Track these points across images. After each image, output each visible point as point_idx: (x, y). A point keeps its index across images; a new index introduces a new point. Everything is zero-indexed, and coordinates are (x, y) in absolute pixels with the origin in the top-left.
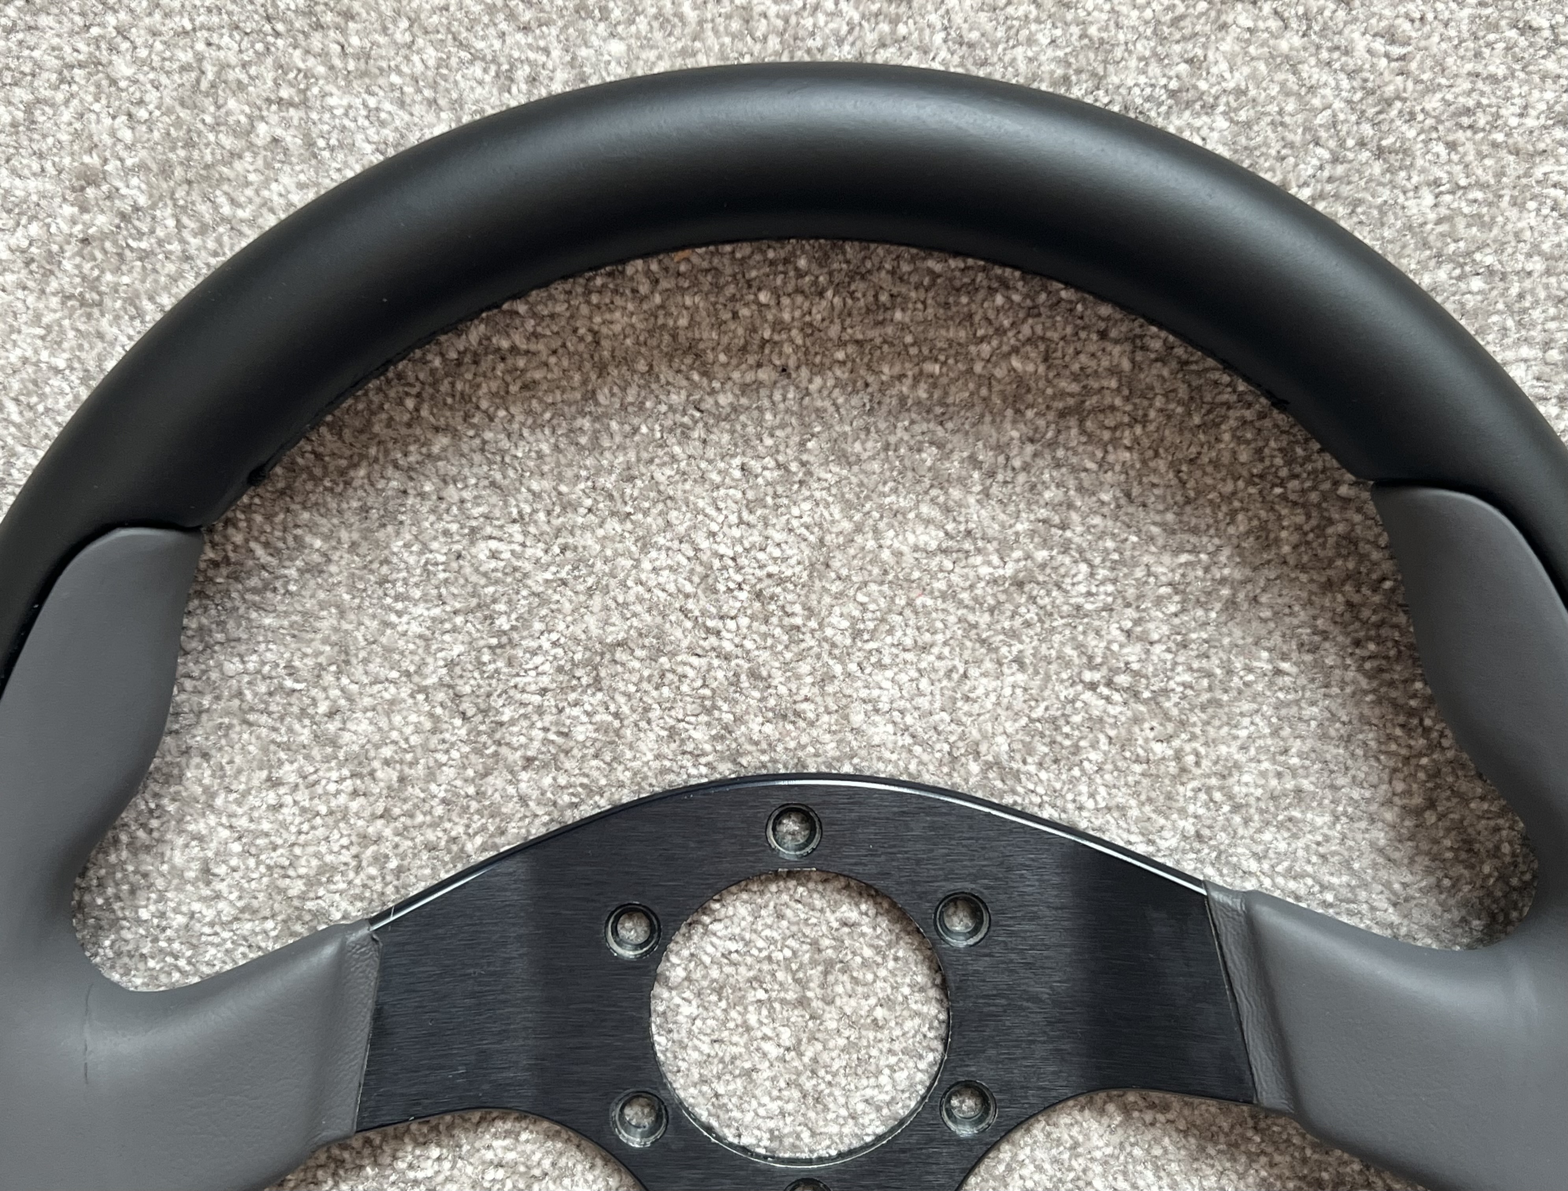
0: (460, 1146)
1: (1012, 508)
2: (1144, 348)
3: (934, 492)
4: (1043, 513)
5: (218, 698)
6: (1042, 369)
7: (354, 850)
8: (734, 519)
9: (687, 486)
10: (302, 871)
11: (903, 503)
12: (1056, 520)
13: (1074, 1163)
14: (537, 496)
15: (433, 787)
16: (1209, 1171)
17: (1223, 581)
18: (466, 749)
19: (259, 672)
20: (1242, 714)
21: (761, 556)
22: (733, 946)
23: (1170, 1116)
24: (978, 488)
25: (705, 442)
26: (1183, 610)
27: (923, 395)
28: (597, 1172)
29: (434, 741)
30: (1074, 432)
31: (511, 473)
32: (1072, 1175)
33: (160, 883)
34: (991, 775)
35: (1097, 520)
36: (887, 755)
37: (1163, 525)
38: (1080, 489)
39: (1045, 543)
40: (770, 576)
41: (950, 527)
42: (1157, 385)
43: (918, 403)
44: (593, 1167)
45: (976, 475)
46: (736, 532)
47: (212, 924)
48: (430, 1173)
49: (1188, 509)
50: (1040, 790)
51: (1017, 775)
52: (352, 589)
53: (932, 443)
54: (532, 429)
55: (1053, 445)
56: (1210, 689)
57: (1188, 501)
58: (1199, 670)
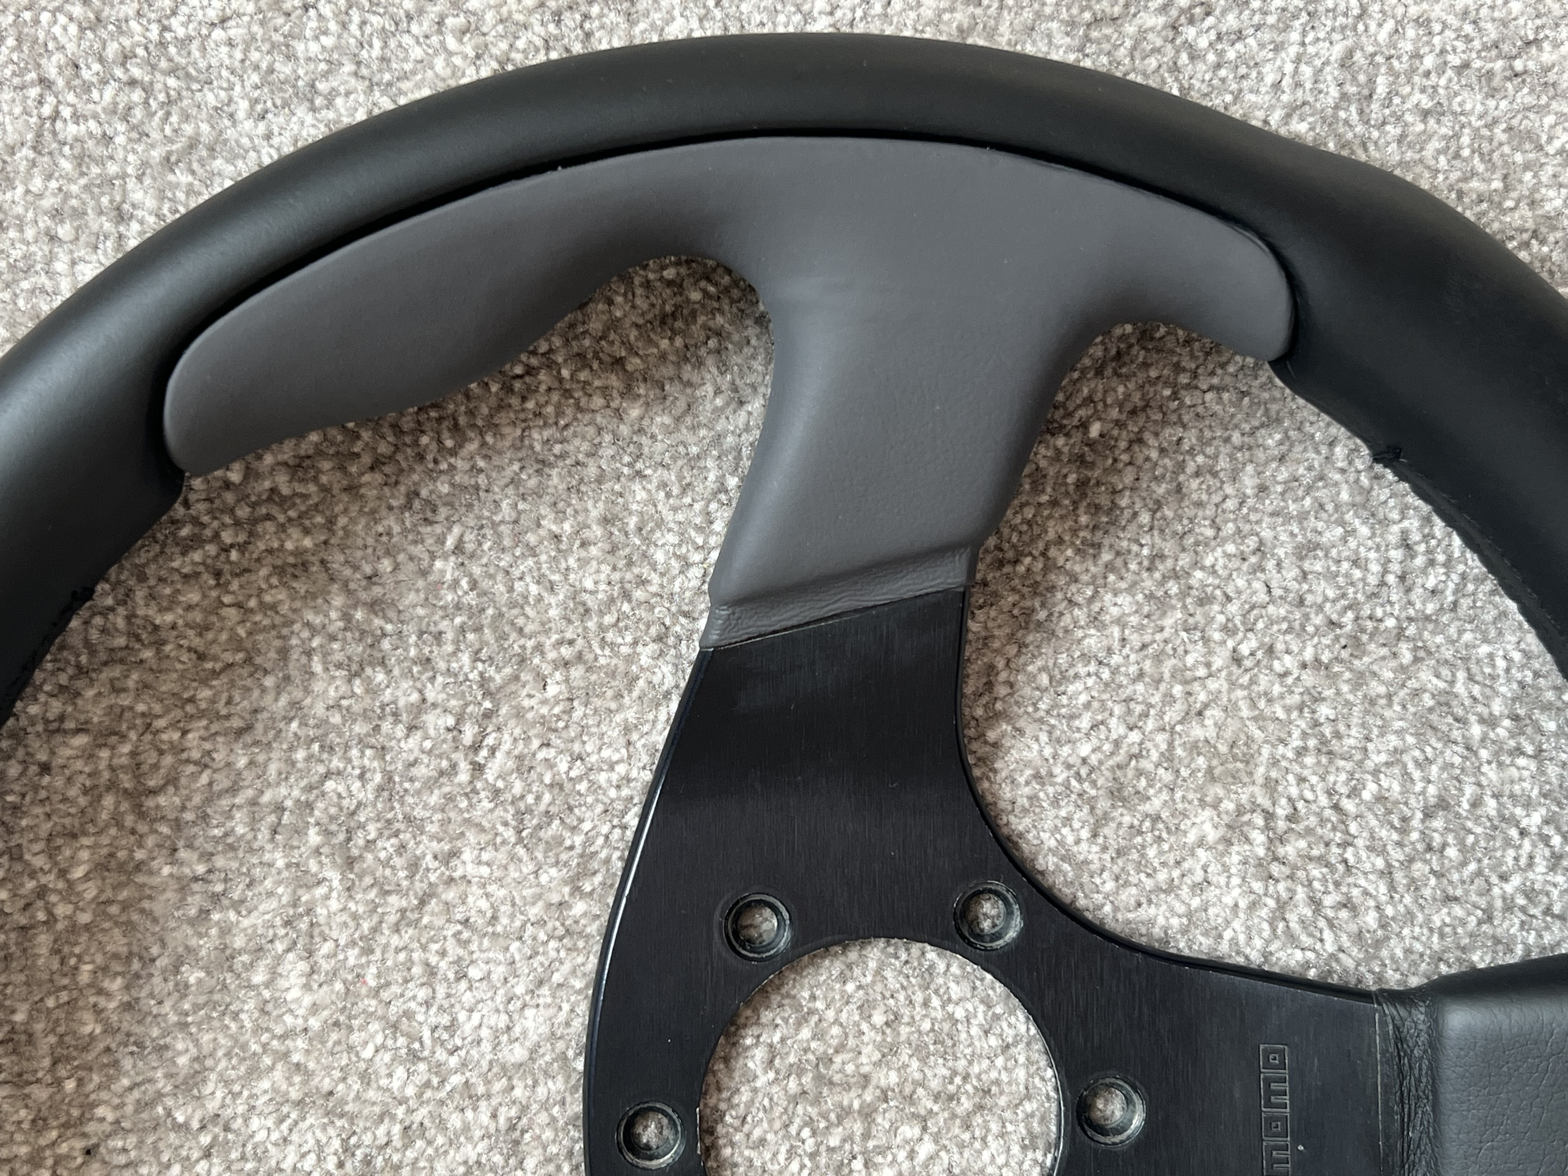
1: (257, 872)
2: (62, 718)
3: (238, 966)
4: (264, 834)
6: (86, 841)
11: (250, 1005)
12: (272, 818)
13: (1059, 780)
16: (1067, 620)
17: (347, 617)
20: (511, 590)
24: (232, 916)
26: (383, 663)
27: (119, 982)
30: (162, 800)
32: (1074, 783)
34: (587, 888)
35: (273, 769)
36: (562, 1016)
37: (279, 690)
38: (233, 790)
39: (299, 831)
41: (280, 947)
42: (105, 703)
43: (127, 988)
45: (216, 916)
49: (258, 660)
50: (605, 829)
51: (587, 857)
53: (176, 971)
55: (178, 825)
56: (478, 629)
57: (248, 660)
58: (456, 642)
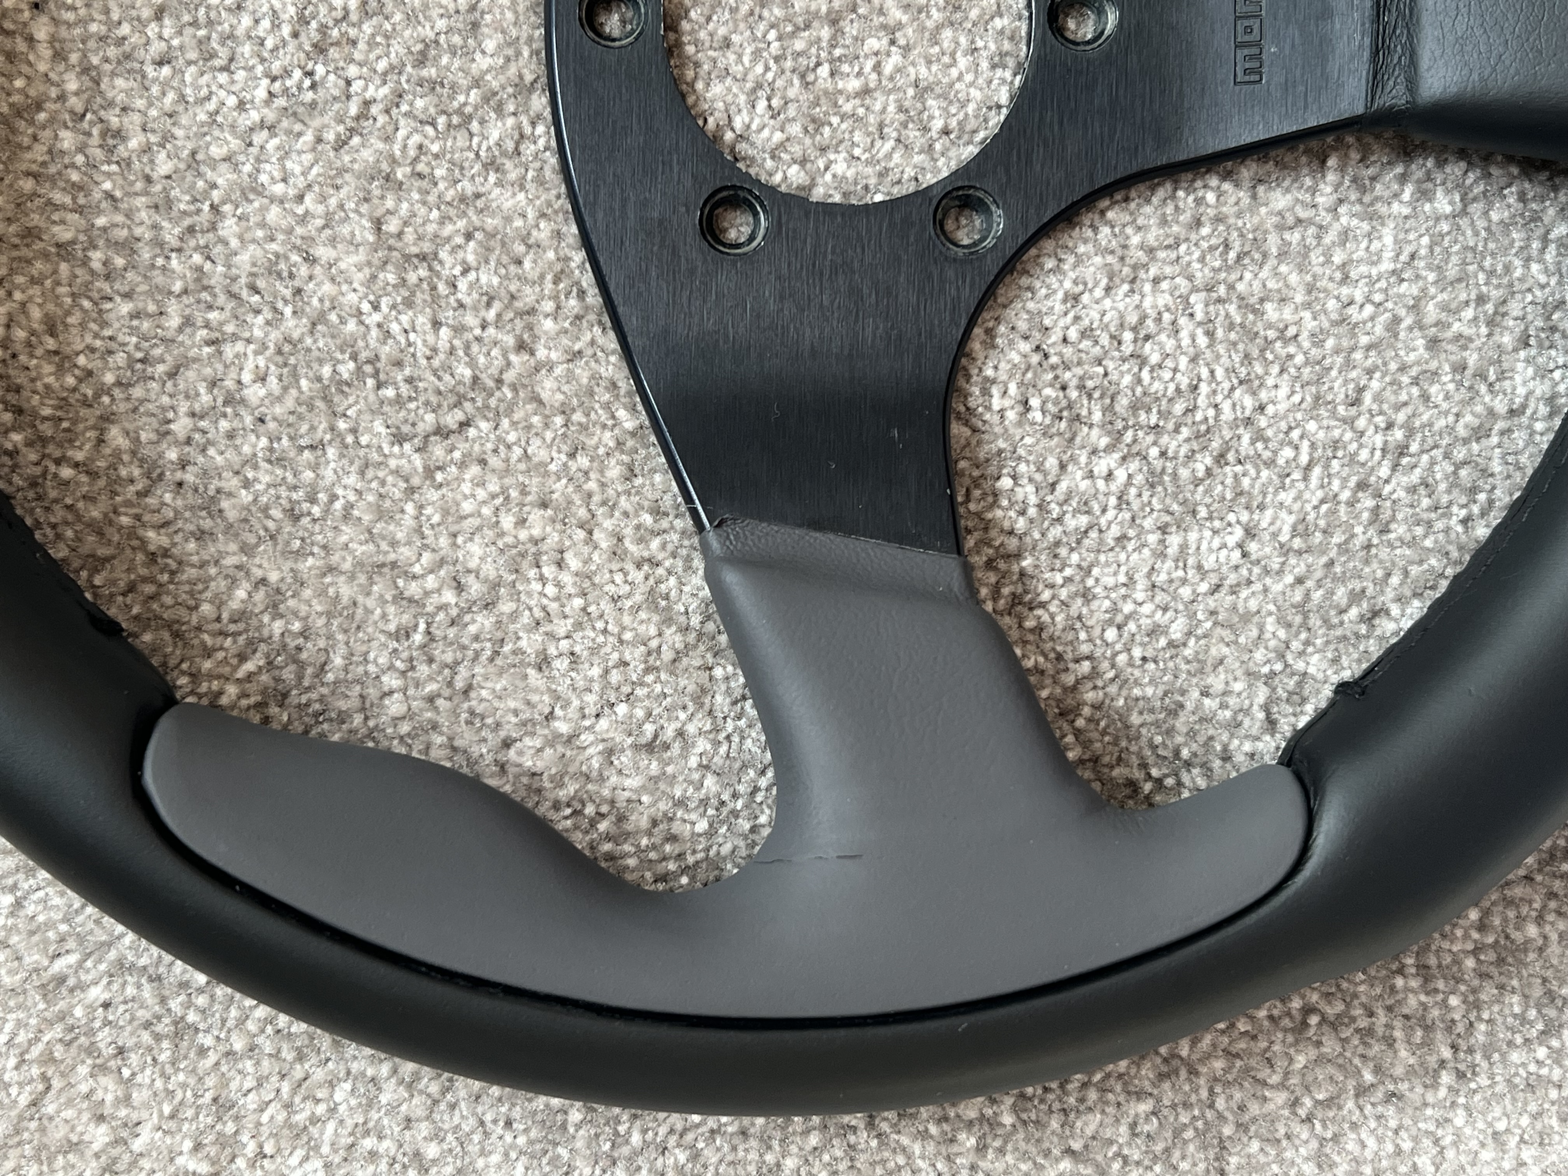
0: (1000, 452)
5: (435, 726)
7: (630, 567)
8: (223, 78)
9: (179, 133)
10: (653, 631)
14: (188, 322)
15: (553, 467)
18: (505, 423)
19: (404, 673)
21: (269, 43)
22: (762, 105)
25: (124, 109)
29: (494, 462)
31: (157, 352)
33: (663, 806)
40: (295, 35)
46: (241, 75)
47: (717, 744)
48: (1030, 489)
52: (299, 554)
54: (104, 324)
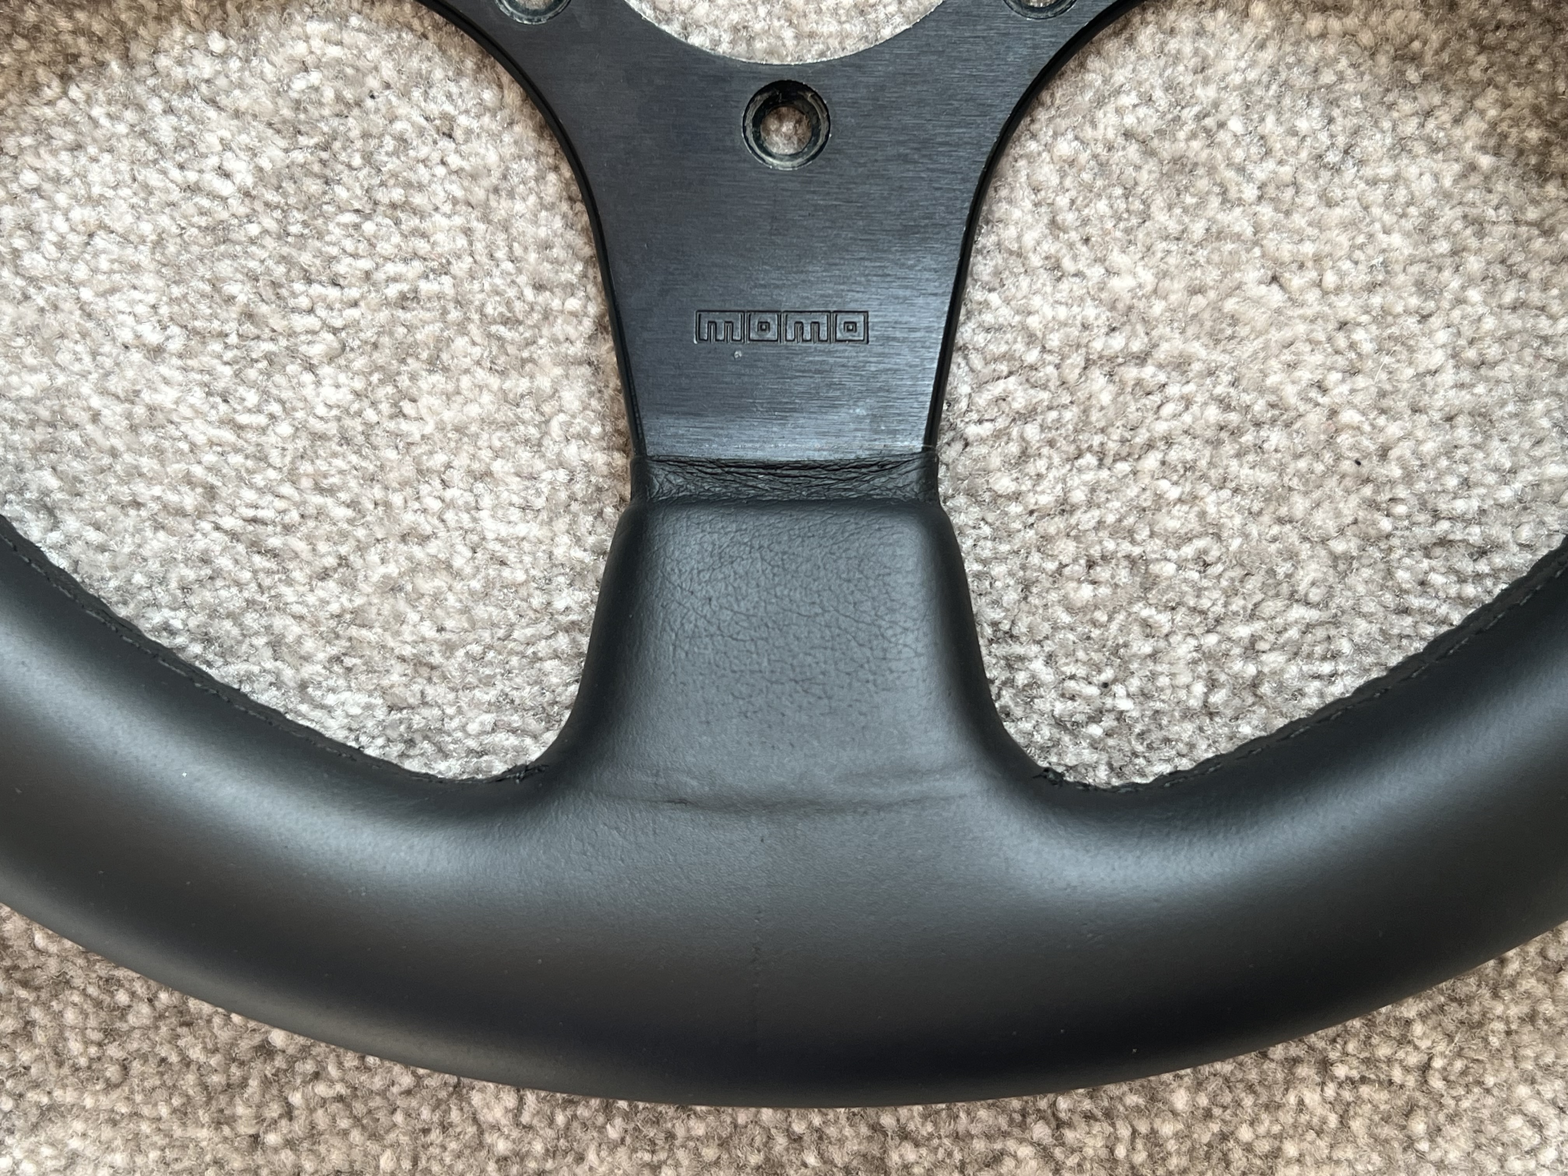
0: (256, 35)
13: (1199, 91)
16: (1408, 108)
23: (1352, 22)
28: (465, 83)
32: (1196, 109)
44: (460, 73)
48: (208, 73)
